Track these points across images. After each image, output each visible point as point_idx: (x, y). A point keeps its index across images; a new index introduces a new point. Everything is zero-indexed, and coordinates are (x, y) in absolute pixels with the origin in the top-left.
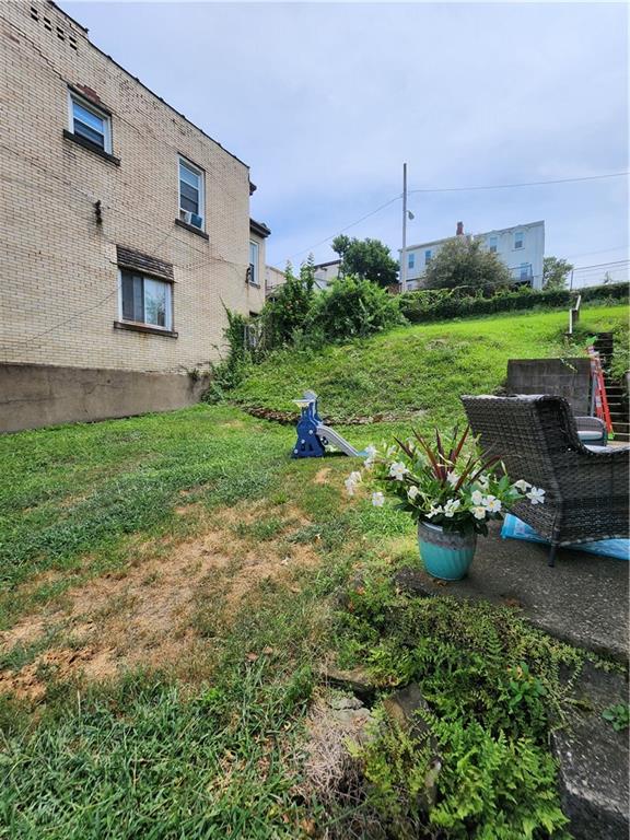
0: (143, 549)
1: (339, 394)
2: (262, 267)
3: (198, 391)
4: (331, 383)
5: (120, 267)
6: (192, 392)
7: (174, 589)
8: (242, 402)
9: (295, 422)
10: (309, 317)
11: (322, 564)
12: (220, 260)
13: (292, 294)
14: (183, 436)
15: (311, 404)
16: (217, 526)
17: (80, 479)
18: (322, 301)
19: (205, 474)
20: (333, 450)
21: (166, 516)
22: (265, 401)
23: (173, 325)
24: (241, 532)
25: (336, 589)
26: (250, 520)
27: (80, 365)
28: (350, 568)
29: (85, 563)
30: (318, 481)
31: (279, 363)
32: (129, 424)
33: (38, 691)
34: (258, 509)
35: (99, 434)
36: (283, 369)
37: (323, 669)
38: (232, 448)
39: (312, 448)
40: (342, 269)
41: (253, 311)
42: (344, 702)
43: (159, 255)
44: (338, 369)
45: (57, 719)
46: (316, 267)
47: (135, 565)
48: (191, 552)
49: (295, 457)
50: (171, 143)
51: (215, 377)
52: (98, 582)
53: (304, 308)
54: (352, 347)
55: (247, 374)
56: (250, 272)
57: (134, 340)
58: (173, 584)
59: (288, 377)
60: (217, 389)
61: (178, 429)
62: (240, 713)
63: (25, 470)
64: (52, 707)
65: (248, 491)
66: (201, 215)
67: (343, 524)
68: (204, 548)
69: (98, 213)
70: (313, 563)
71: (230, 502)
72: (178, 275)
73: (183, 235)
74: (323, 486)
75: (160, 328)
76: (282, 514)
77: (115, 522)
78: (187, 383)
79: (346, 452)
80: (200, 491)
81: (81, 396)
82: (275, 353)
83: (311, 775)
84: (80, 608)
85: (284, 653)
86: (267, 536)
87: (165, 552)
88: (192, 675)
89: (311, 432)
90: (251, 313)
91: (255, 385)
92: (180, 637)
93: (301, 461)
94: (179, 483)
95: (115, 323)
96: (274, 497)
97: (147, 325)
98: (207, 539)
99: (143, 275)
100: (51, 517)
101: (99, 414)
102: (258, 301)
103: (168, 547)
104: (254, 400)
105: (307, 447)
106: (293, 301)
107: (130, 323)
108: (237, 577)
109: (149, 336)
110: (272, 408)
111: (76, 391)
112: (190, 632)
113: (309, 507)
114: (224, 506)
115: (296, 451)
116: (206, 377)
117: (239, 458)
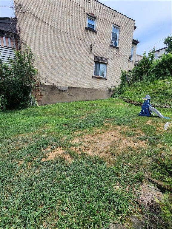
0: (97, 131)
1: (159, 97)
2: (134, 55)
3: (110, 94)
4: (156, 93)
5: (95, 61)
6: (109, 94)
7: (105, 142)
8: (123, 98)
9: (140, 105)
10: (150, 70)
11: (148, 148)
12: (122, 55)
13: (144, 63)
14: (106, 106)
15: (148, 99)
16: (115, 130)
17: (84, 113)
18: (156, 64)
19: (112, 116)
20: (154, 115)
21: (102, 125)
22: (130, 98)
23: (106, 76)
24: (122, 133)
25: (153, 156)
26: (125, 130)
27: (85, 87)
28: (159, 152)
29: (85, 131)
30: (148, 124)
31: (137, 86)
32: (94, 102)
33: (80, 152)
34: (127, 128)
35: (88, 104)
36: (138, 88)
37: (147, 176)
38: (119, 111)
39: (146, 113)
40: (167, 50)
41: (130, 70)
42: (153, 187)
43: (105, 57)
44: (159, 88)
45: (83, 159)
46: (155, 52)
47: (96, 134)
48: (108, 135)
49: (140, 115)
50: (111, 21)
51: (116, 90)
52: (88, 136)
53: (149, 67)
54: (167, 80)
55: (126, 89)
56: (130, 57)
57: (96, 81)
58: (104, 141)
59: (139, 91)
60: (116, 94)
61: (105, 104)
62: (122, 175)
63: (74, 110)
64: (82, 156)
65: (124, 123)
66: (117, 42)
67: (157, 138)
68: (112, 134)
69: (91, 48)
70: (145, 147)
71: (119, 125)
72: (109, 61)
73: (112, 49)
74: (150, 125)
75: (103, 77)
76: (135, 131)
77: (91, 124)
78: (108, 92)
79: (160, 116)
80: (110, 121)
81: (84, 94)
82: (135, 83)
83: (142, 199)
84: (85, 140)
85: (134, 167)
86: (130, 136)
87: (102, 133)
88: (109, 162)
89: (147, 108)
90: (129, 71)
91: (128, 93)
92: (106, 153)
93: (142, 117)
94: (105, 117)
95: (93, 76)
96: (132, 126)
97: (100, 76)
98: (112, 132)
99: (100, 63)
100: (79, 120)
101: (87, 99)
102: (132, 66)
103: (103, 132)
104: (127, 97)
105: (144, 113)
106: (145, 65)
107: (96, 76)
108: (121, 144)
109: (100, 79)
110: (133, 100)
111: (83, 93)
112: (109, 153)
113: (144, 131)
114: (117, 125)
115: (140, 114)
116: (113, 90)
117: (122, 113)
